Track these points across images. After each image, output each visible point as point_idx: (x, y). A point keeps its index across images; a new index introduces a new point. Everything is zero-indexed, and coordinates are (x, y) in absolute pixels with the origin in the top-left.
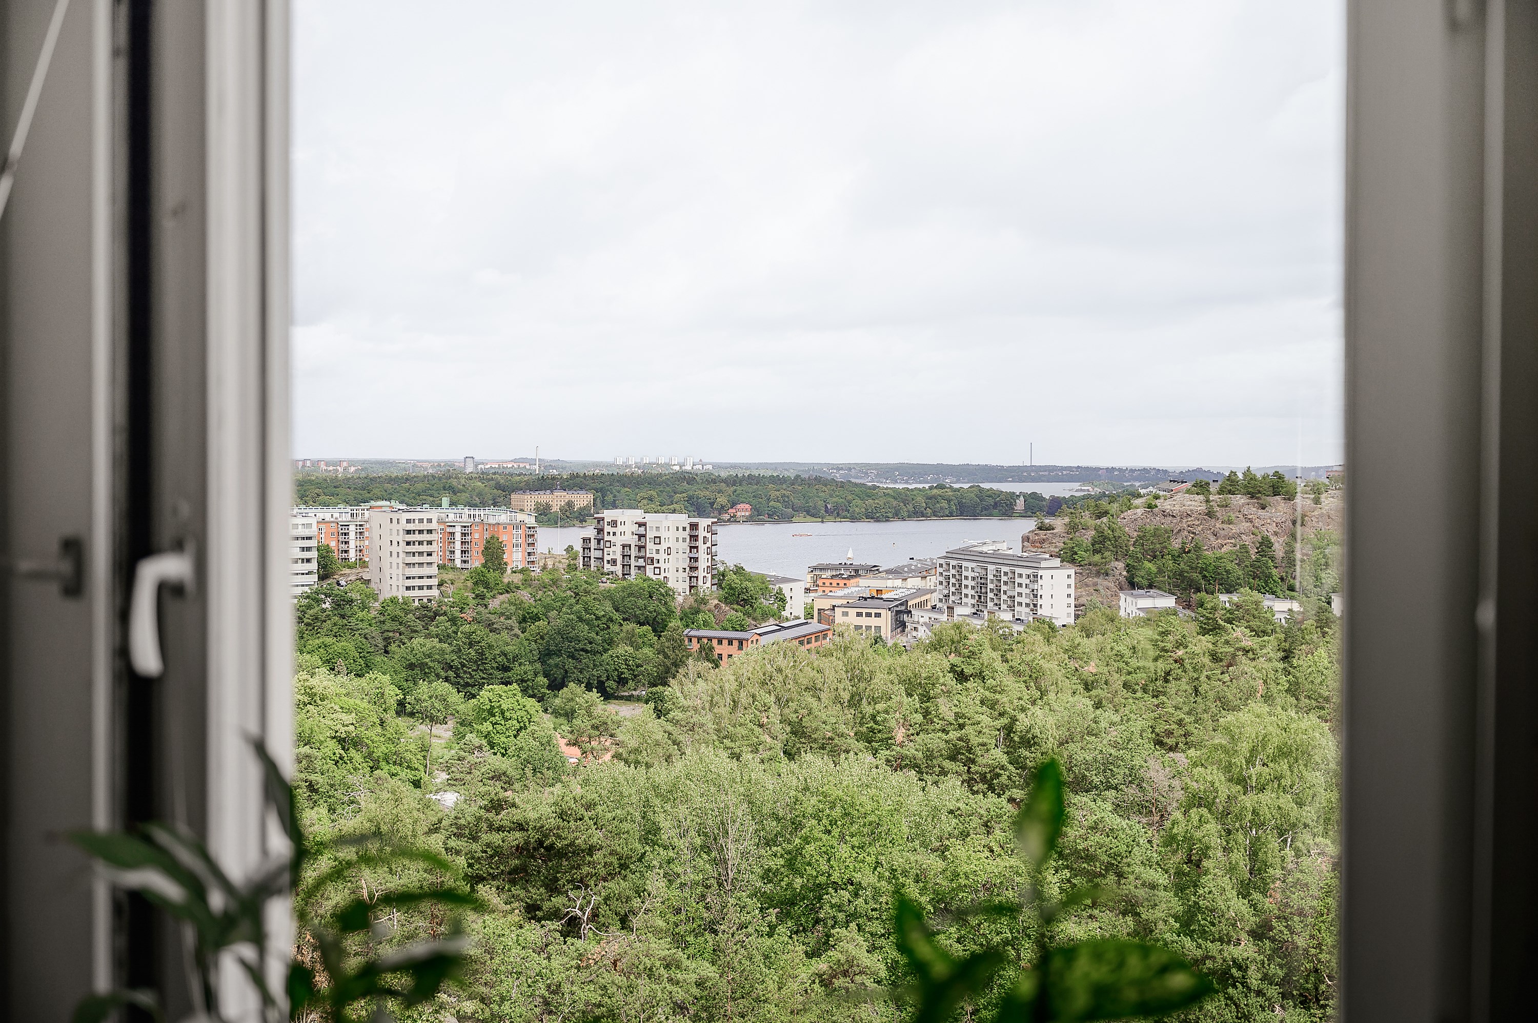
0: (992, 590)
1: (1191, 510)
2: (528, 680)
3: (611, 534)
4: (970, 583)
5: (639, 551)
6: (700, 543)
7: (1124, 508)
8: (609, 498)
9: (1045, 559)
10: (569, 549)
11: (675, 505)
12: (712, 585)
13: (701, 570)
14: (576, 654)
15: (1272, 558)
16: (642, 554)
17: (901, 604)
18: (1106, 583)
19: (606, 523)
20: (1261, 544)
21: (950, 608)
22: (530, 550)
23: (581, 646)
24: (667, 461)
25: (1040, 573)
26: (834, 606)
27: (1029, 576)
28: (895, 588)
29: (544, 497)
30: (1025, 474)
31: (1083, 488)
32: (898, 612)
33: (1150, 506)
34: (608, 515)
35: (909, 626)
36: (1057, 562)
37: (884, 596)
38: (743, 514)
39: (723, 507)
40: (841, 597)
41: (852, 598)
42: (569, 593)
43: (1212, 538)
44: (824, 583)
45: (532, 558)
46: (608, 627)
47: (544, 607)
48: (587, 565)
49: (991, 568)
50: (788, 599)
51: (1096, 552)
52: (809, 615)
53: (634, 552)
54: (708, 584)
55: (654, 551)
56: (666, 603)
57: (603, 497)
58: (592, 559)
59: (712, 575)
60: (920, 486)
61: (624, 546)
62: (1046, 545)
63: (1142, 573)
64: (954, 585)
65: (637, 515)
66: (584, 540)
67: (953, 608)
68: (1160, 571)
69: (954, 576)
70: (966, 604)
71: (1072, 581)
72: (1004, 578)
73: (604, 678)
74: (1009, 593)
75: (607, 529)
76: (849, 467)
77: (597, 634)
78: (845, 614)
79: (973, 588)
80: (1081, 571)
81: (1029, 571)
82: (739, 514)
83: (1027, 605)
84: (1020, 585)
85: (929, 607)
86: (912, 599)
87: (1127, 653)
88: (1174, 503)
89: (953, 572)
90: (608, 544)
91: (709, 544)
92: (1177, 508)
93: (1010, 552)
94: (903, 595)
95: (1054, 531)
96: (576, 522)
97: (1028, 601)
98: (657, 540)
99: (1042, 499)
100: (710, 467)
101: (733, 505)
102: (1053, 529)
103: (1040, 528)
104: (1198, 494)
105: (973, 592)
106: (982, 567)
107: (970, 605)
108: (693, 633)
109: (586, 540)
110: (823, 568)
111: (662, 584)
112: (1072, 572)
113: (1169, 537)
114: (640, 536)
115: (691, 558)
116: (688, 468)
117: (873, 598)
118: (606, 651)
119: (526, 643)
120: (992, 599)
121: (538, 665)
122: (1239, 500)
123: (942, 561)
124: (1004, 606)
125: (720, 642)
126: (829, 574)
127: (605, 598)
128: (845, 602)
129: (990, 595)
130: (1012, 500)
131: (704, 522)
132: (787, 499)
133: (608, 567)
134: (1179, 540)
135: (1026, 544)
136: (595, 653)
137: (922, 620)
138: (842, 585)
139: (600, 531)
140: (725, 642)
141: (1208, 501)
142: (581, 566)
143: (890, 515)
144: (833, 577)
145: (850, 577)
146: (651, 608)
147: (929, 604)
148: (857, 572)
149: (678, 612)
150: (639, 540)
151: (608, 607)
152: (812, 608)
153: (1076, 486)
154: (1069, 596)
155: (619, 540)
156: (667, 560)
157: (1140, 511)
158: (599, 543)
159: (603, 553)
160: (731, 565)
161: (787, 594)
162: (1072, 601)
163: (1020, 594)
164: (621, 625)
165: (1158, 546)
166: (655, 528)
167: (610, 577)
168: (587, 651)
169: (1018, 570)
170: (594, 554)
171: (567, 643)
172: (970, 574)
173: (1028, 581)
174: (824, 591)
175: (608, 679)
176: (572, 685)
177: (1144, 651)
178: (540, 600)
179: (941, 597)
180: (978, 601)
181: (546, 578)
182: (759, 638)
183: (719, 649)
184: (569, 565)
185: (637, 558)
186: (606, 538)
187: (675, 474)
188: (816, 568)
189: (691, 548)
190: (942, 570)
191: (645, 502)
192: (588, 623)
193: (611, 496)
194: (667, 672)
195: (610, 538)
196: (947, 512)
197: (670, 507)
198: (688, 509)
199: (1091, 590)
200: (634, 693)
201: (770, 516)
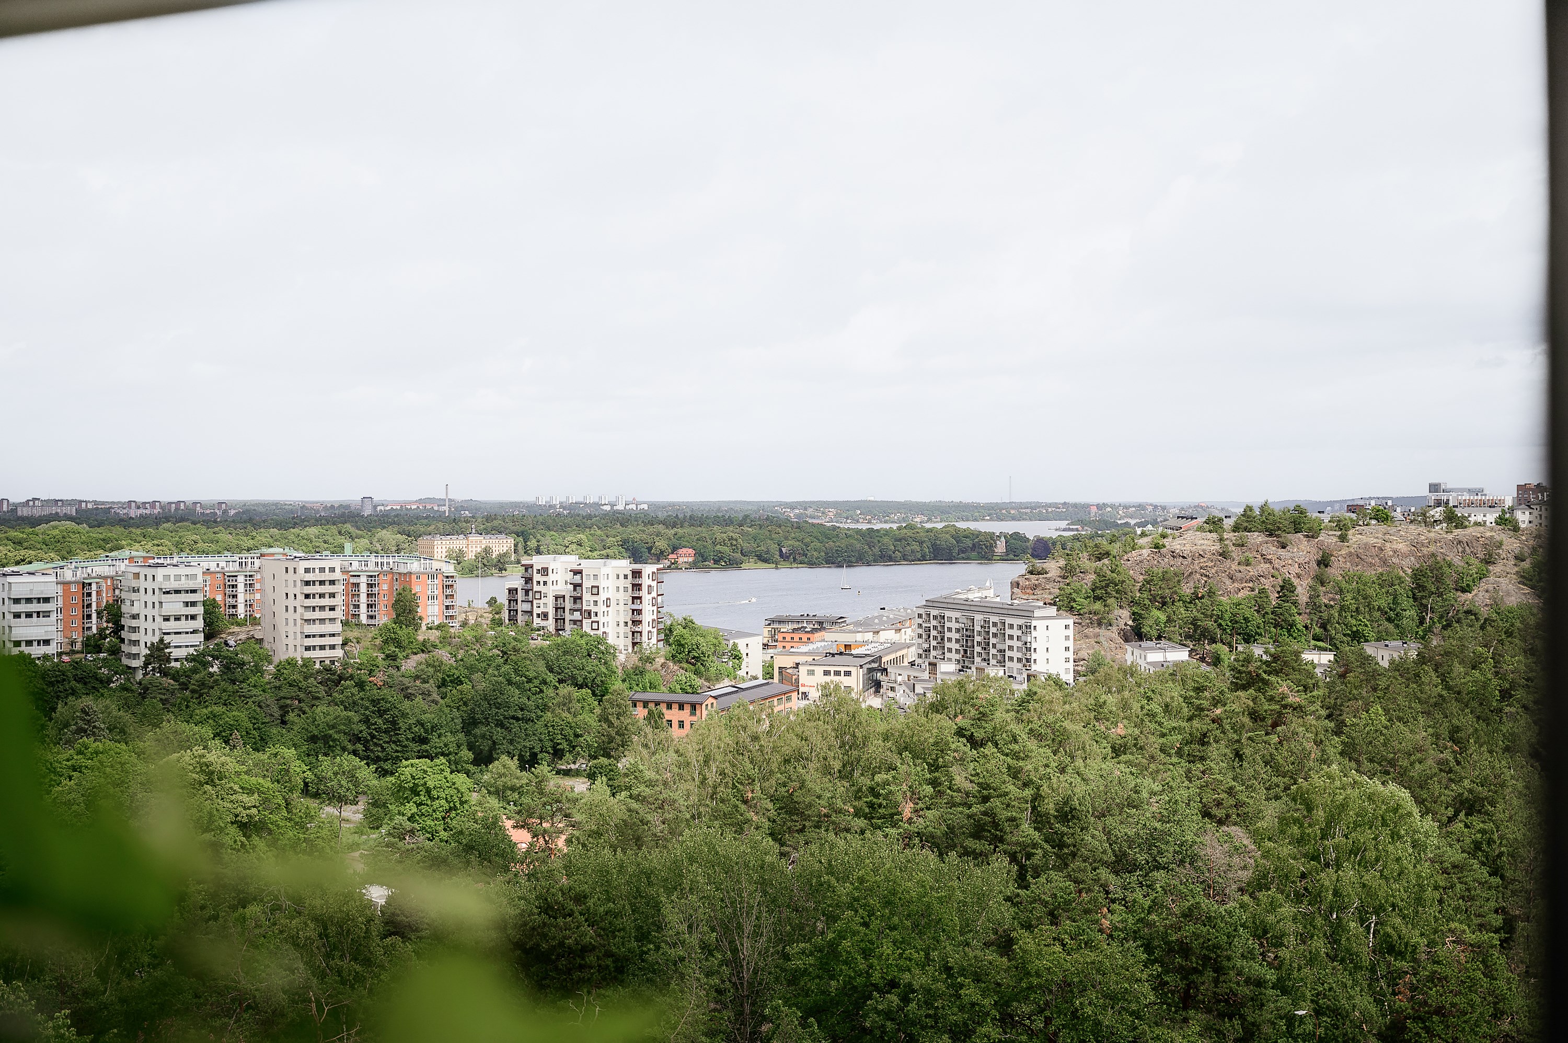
0: (979, 644)
1: (1204, 550)
2: (450, 753)
3: (542, 583)
4: (954, 636)
5: (575, 602)
6: (644, 593)
7: (1128, 549)
8: (532, 543)
9: (1039, 607)
10: (492, 602)
11: (608, 551)
12: (658, 641)
13: (645, 623)
14: (505, 722)
15: (1295, 603)
16: (578, 606)
17: (873, 661)
18: (1109, 634)
19: (535, 571)
20: (1282, 587)
21: (932, 665)
22: (448, 602)
23: (511, 712)
24: (596, 500)
25: (1034, 623)
26: (798, 664)
27: (1020, 627)
28: (865, 643)
29: (458, 543)
30: (1004, 511)
31: (1071, 527)
32: (870, 670)
33: (1157, 546)
34: (538, 561)
35: (885, 686)
36: (1053, 611)
37: (853, 652)
38: (686, 559)
39: (662, 552)
40: (805, 654)
41: (818, 654)
42: (496, 652)
43: (1228, 582)
44: (784, 638)
45: (451, 612)
46: (541, 691)
47: (466, 668)
48: (513, 619)
49: (978, 618)
50: (744, 656)
51: (1097, 598)
52: (768, 674)
53: (568, 605)
54: (654, 640)
55: (592, 603)
56: (605, 663)
57: (525, 542)
58: (520, 613)
59: (658, 630)
60: (887, 526)
61: (557, 598)
62: (1037, 591)
63: (1151, 622)
64: (935, 638)
65: (571, 561)
66: (510, 590)
67: (935, 665)
68: (1169, 620)
69: (935, 628)
70: (950, 660)
71: (1070, 632)
72: (993, 630)
73: (537, 750)
74: (999, 646)
75: (537, 577)
76: (805, 505)
77: (529, 699)
78: (811, 673)
79: (957, 641)
80: (1080, 621)
81: (1021, 622)
82: (681, 560)
83: (1019, 660)
84: (1011, 637)
85: (906, 664)
86: (887, 655)
87: (1161, 712)
88: (1184, 542)
89: (934, 623)
90: (538, 596)
91: (654, 594)
92: (1188, 547)
93: (996, 600)
94: (876, 650)
95: (1048, 576)
96: (494, 571)
97: (1020, 655)
98: (595, 591)
99: (1026, 540)
100: (645, 507)
101: (674, 549)
102: (1046, 573)
103: (1031, 573)
104: (1210, 531)
105: (957, 646)
106: (967, 618)
107: (954, 660)
108: (638, 696)
109: (513, 591)
110: (782, 621)
111: (601, 640)
112: (1070, 622)
113: (1179, 581)
114: (576, 586)
115: (633, 611)
116: (620, 507)
117: (841, 654)
118: (539, 718)
119: (447, 710)
120: (979, 654)
121: (461, 736)
122: (1256, 538)
123: (922, 611)
124: (993, 662)
125: (669, 707)
126: (791, 626)
127: (537, 657)
128: (810, 659)
129: (978, 649)
130: (992, 542)
131: (648, 569)
132: (734, 543)
133: (537, 622)
134: (1191, 584)
135: (1015, 590)
136: (526, 720)
137: (899, 679)
138: (805, 639)
139: (529, 580)
140: (675, 707)
141: (1221, 540)
142: (507, 621)
143: (853, 559)
144: (794, 630)
145: (814, 631)
146: (590, 668)
147: (905, 660)
148: (821, 625)
149: (620, 672)
150: (575, 590)
151: (541, 666)
152: (772, 666)
153: (1063, 524)
154: (1067, 649)
155: (551, 591)
156: (606, 613)
157: (1145, 552)
158: (527, 592)
159: (532, 605)
160: (679, 617)
161: (743, 651)
162: (1070, 655)
163: (1011, 648)
164: (557, 688)
165: (1167, 591)
166: (592, 577)
167: (541, 632)
168: (517, 719)
169: (1009, 621)
170: (522, 607)
171: (494, 710)
173: (1019, 633)
174: (784, 647)
175: (541, 752)
176: (504, 758)
177: (1180, 711)
178: (462, 660)
179: (921, 652)
180: (963, 656)
181: (468, 635)
182: (714, 701)
183: (669, 715)
184: (493, 620)
185: (572, 611)
186: (536, 588)
187: (606, 515)
188: (773, 621)
189: (634, 598)
190: (920, 621)
191: (574, 547)
192: (518, 686)
193: (534, 541)
194: (610, 742)
195: (540, 588)
196: (919, 556)
197: (604, 552)
198: (625, 554)
199: (1092, 641)
200: (573, 766)
201: (716, 562)
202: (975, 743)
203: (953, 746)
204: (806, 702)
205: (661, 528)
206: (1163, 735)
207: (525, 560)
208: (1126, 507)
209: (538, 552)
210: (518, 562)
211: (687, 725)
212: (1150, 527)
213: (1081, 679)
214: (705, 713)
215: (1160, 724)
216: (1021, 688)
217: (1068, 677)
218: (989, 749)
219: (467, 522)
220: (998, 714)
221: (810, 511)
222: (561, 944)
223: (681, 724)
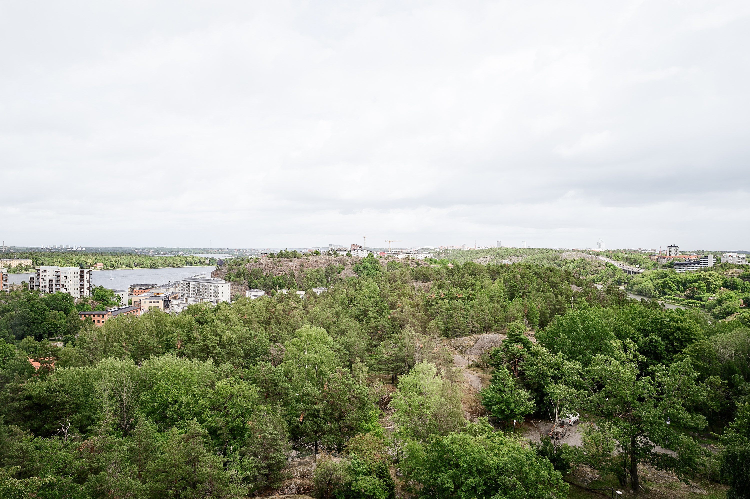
0: (201, 292)
1: (269, 263)
2: (6, 336)
4: (193, 289)
5: (57, 282)
6: (84, 278)
7: (247, 262)
8: (40, 262)
9: (220, 280)
10: (23, 283)
11: (70, 264)
12: (90, 294)
13: (85, 288)
14: (29, 324)
15: (294, 278)
16: (59, 283)
17: (167, 298)
18: (241, 288)
19: (41, 272)
20: (291, 273)
21: (186, 299)
22: (5, 283)
23: (31, 321)
24: (65, 247)
25: (218, 285)
26: (140, 300)
27: (214, 286)
28: (164, 292)
29: (8, 262)
30: (209, 251)
32: (165, 301)
33: (255, 262)
34: (42, 268)
35: (170, 306)
36: (224, 281)
37: (160, 295)
38: (100, 267)
39: (91, 264)
41: (147, 296)
42: (25, 300)
43: (276, 272)
44: (136, 292)
45: (6, 287)
46: (44, 313)
47: (13, 306)
48: (32, 288)
49: (201, 284)
50: (122, 298)
51: (238, 277)
52: (130, 303)
53: (54, 283)
54: (88, 294)
55: (64, 282)
56: (70, 302)
57: (37, 261)
58: (35, 286)
59: (90, 290)
60: (171, 256)
61: (50, 281)
62: (220, 275)
63: (253, 284)
64: (187, 290)
65: (56, 268)
66: (31, 278)
68: (259, 283)
69: (187, 287)
70: (192, 297)
71: (230, 287)
72: (205, 287)
73: (42, 333)
74: (207, 292)
75: (41, 274)
76: (143, 249)
77: (39, 316)
78: (145, 303)
79: (194, 291)
80: (233, 284)
81: (214, 285)
82: (98, 267)
83: (214, 296)
84: (211, 289)
86: (171, 296)
87: (257, 311)
88: (263, 260)
89: (186, 286)
90: (42, 280)
91: (88, 279)
92: (264, 262)
93: (206, 278)
94: (167, 294)
95: (223, 270)
96: (24, 271)
98: (65, 278)
99: (215, 260)
100: (85, 249)
101: (96, 264)
103: (217, 270)
104: (271, 257)
105: (194, 293)
106: (197, 284)
108: (82, 313)
110: (135, 286)
111: (68, 295)
112: (230, 284)
113: (262, 272)
114: (57, 276)
115: (80, 284)
116: (75, 249)
117: (156, 296)
118: (42, 322)
119: (4, 321)
120: (201, 295)
121: (11, 330)
122: (283, 259)
123: (183, 282)
124: (205, 297)
125: (94, 316)
126: (138, 288)
127: (42, 301)
128: (145, 298)
129: (201, 293)
130: (205, 260)
131: (86, 270)
132: (118, 261)
133: (42, 289)
134: (265, 273)
135: (212, 275)
136: (38, 323)
137: (175, 303)
138: (143, 292)
139: (38, 275)
140: (96, 316)
141: (274, 260)
142: (29, 289)
143: (159, 266)
144: (139, 289)
145: (146, 289)
146: (63, 304)
147: (177, 297)
148: (148, 287)
149: (75, 305)
150: (57, 278)
151: (44, 304)
152: (131, 301)
153: (227, 255)
154: (229, 292)
155: (47, 278)
156: (69, 285)
157: (252, 263)
158: (38, 279)
159: (40, 283)
160: (98, 286)
161: (121, 296)
162: (230, 294)
163: (211, 293)
164: (50, 312)
165: (258, 275)
166: (64, 273)
167: (44, 293)
168: (34, 323)
169: (210, 284)
170: (35, 284)
171: (24, 320)
172: (193, 286)
173: (214, 288)
174: (136, 295)
175: (44, 334)
176: (28, 337)
177: (263, 310)
178: (10, 303)
179: (182, 295)
180: (196, 296)
181: (13, 294)
182: (111, 313)
183: (93, 319)
184: (24, 289)
185: (56, 285)
186: (41, 277)
187: (69, 252)
188: (132, 286)
189: (80, 280)
190: (182, 285)
191: (57, 263)
192: (34, 311)
193: (40, 261)
194: (71, 329)
195: (44, 277)
196: (181, 265)
197: (69, 265)
198: (77, 265)
199: (236, 290)
200: (57, 338)
201: (111, 267)
202: (201, 323)
203: (194, 325)
204: (143, 312)
205: (91, 256)
206: (258, 318)
207: (37, 268)
208: (246, 250)
209: (42, 264)
210: (34, 268)
211: (101, 322)
212: (253, 256)
213: (233, 302)
214: (107, 317)
215: (257, 314)
216: (215, 305)
217: (229, 301)
218: (205, 325)
219: (12, 254)
220: (208, 314)
221: (144, 251)
222: (55, 402)
223: (99, 322)
